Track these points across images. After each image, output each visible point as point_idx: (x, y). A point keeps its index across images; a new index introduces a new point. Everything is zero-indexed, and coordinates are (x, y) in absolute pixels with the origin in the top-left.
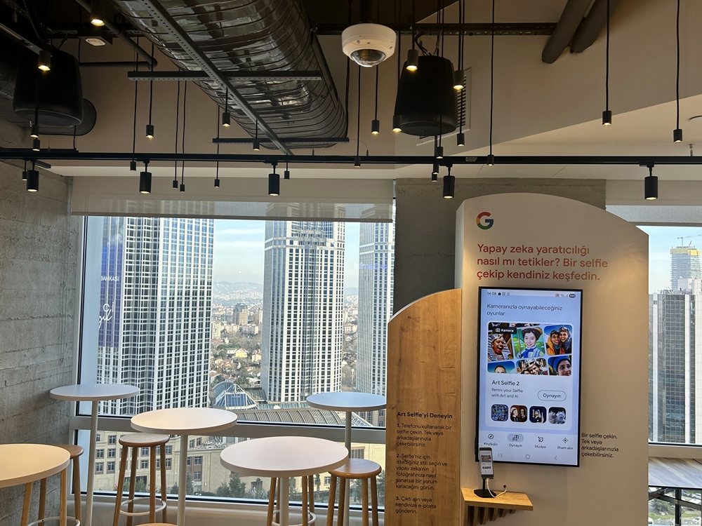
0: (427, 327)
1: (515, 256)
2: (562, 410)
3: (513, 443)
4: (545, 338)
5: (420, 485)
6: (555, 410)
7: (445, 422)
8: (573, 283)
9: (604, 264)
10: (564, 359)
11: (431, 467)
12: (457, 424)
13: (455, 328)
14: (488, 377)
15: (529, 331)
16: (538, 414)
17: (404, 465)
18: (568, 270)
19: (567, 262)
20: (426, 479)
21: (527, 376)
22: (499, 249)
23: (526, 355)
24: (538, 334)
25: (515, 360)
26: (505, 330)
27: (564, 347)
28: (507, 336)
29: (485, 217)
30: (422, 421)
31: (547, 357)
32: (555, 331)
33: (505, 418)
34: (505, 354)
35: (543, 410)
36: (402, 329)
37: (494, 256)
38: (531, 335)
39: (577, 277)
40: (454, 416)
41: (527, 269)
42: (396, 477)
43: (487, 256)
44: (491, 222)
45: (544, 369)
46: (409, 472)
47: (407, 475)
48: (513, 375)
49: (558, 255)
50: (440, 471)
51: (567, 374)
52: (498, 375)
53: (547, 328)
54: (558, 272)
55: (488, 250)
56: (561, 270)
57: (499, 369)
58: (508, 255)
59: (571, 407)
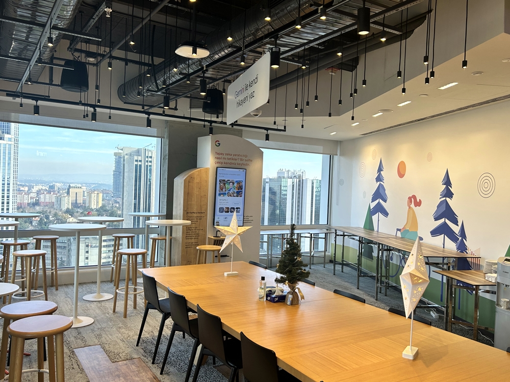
0: (197, 181)
1: (226, 157)
2: (239, 208)
3: (225, 220)
4: (236, 185)
5: (194, 238)
6: (237, 208)
7: (202, 215)
8: (243, 167)
9: (251, 161)
10: (240, 192)
11: (197, 231)
12: (207, 215)
13: (207, 181)
14: (218, 198)
15: (231, 182)
16: (232, 210)
17: (188, 231)
18: (241, 162)
19: (241, 160)
20: (196, 235)
21: (230, 197)
22: (222, 154)
23: (230, 190)
24: (233, 183)
25: (227, 192)
26: (224, 182)
27: (240, 188)
28: (224, 184)
29: (218, 142)
30: (195, 215)
31: (236, 191)
32: (238, 182)
33: (223, 212)
34: (224, 190)
35: (234, 208)
36: (189, 182)
37: (220, 156)
38: (231, 184)
39: (244, 165)
40: (205, 213)
41: (230, 161)
42: (186, 235)
43: (218, 156)
44: (219, 144)
45: (235, 195)
46: (190, 233)
47: (190, 234)
48: (226, 197)
49: (239, 157)
50: (201, 232)
51: (241, 196)
52: (222, 197)
53: (236, 181)
54: (239, 163)
55: (218, 154)
56: (239, 162)
57: (222, 195)
58: (225, 156)
59: (241, 207)
